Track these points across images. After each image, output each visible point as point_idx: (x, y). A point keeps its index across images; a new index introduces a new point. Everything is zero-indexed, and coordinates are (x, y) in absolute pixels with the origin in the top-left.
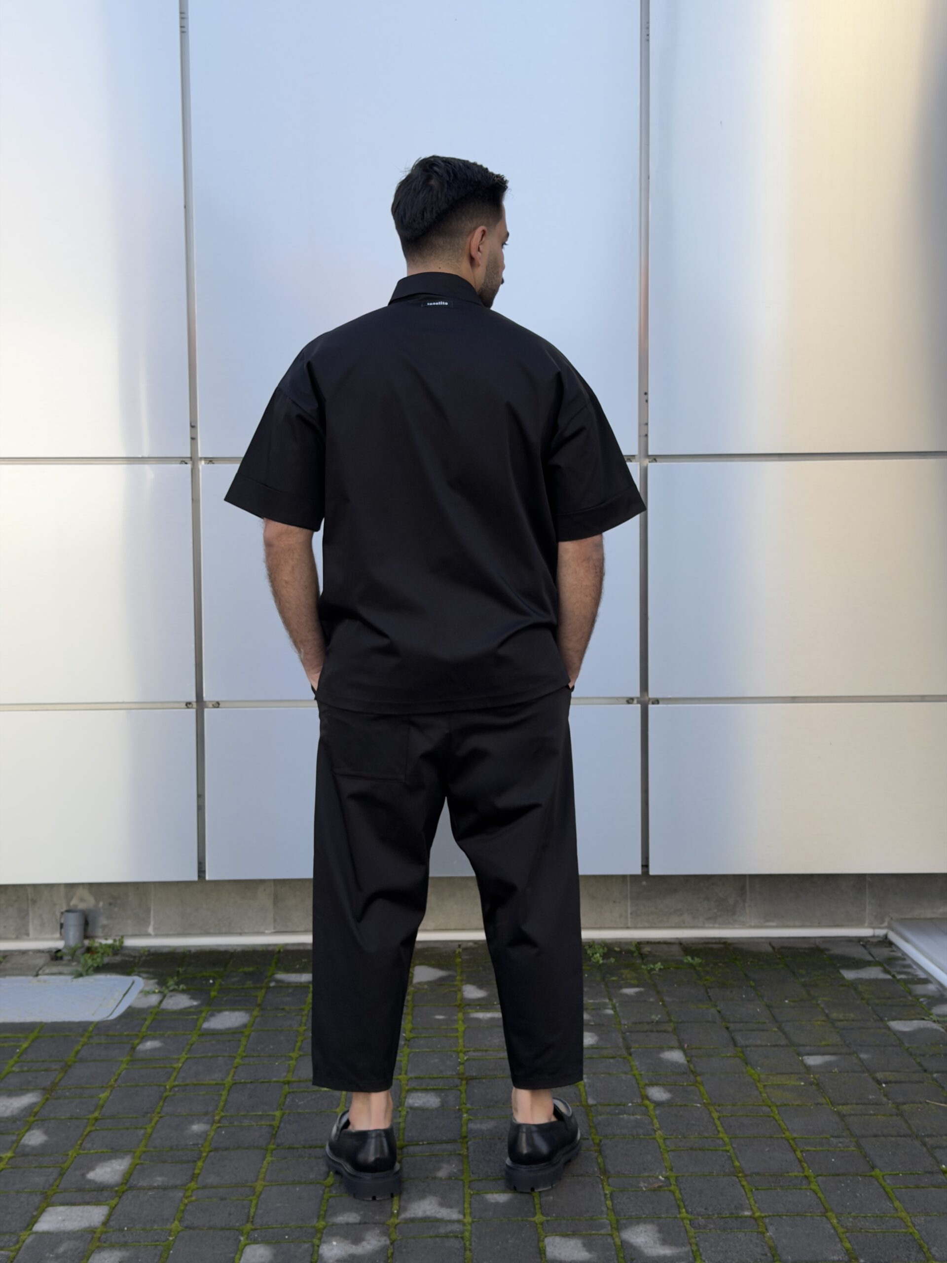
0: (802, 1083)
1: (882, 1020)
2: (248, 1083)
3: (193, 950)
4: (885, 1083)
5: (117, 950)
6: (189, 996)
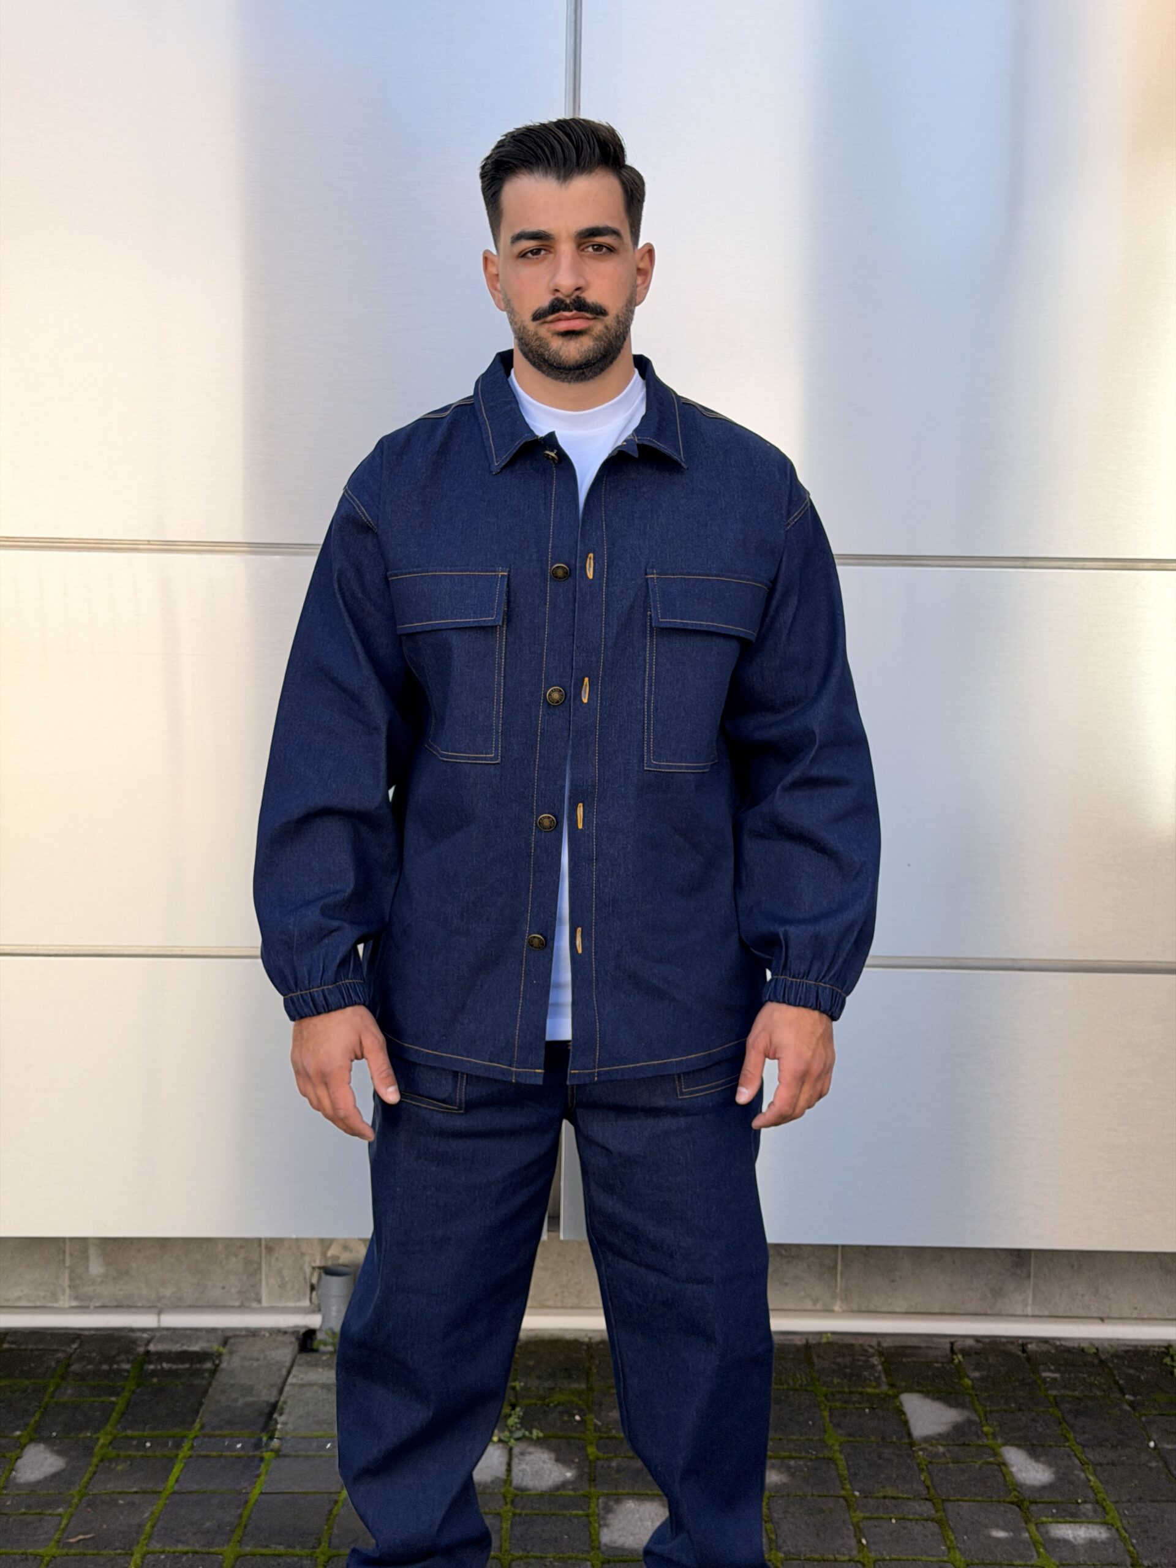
6: (554, 1456)
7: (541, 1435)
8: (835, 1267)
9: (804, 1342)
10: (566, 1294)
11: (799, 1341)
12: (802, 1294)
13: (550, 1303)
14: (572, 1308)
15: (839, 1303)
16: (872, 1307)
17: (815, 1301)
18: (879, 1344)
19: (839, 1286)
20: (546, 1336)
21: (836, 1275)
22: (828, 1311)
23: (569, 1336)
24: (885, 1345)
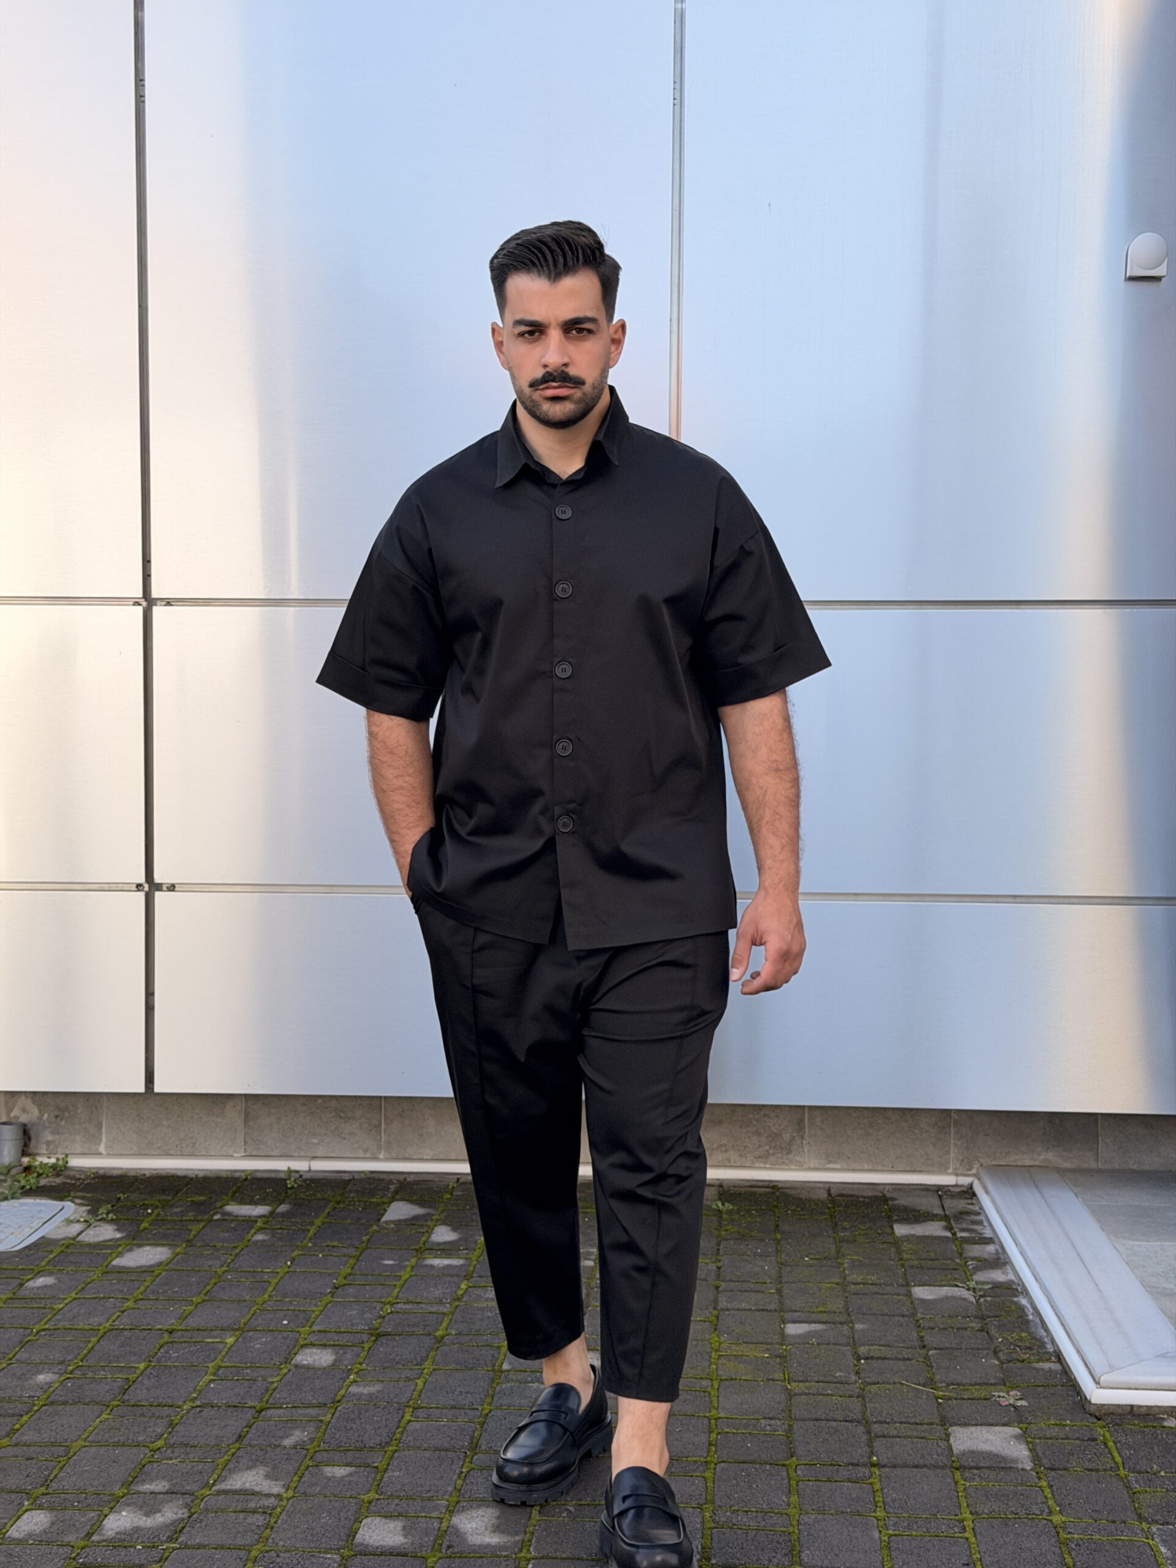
0: (766, 1355)
1: (908, 1285)
2: (126, 1329)
3: (148, 1174)
4: (866, 1359)
5: (58, 1170)
6: (115, 1227)
7: (114, 1217)
8: (380, 1125)
9: (351, 1177)
10: (183, 1145)
11: (346, 1177)
12: (356, 1145)
13: (172, 1152)
14: (188, 1155)
15: (383, 1153)
16: (406, 1155)
17: (366, 1151)
18: (405, 1179)
19: (383, 1140)
20: (164, 1173)
21: (381, 1130)
22: (375, 1158)
23: (180, 1173)
24: (408, 1179)
